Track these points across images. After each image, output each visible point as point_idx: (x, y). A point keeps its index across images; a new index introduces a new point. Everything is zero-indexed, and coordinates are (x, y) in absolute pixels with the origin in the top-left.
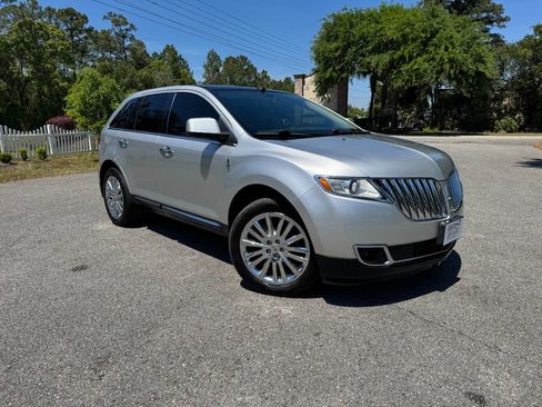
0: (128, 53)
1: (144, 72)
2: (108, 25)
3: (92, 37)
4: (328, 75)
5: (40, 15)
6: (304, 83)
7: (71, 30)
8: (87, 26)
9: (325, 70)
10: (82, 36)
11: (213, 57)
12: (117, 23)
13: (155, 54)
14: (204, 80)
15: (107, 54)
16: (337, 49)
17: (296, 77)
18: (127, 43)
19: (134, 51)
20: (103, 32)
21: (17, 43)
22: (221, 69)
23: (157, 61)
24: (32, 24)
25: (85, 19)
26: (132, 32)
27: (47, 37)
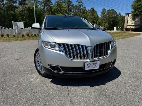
0: (81, 10)
1: (84, 15)
2: (77, 3)
3: (73, 6)
4: (136, 13)
5: (62, 2)
6: (128, 16)
7: (68, 5)
8: (72, 4)
9: (135, 11)
10: (71, 7)
11: (104, 10)
12: (79, 3)
13: (89, 10)
14: (101, 16)
15: (76, 11)
16: (140, 5)
17: (126, 14)
18: (81, 7)
19: (83, 9)
20: (76, 5)
21: (56, 9)
22: (106, 13)
23: (88, 12)
24: (60, 4)
25: (72, 2)
26: (83, 5)
27: (63, 7)
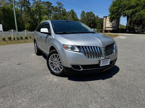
0: (61, 12)
1: (65, 17)
2: (57, 5)
3: (52, 8)
4: (113, 16)
5: (41, 3)
6: (106, 19)
7: (48, 7)
8: (52, 6)
9: (112, 15)
10: (50, 8)
11: (83, 12)
12: (59, 4)
13: (68, 12)
14: (80, 19)
15: (56, 12)
16: (116, 9)
17: (104, 17)
18: (61, 9)
19: (63, 11)
20: (56, 7)
21: (35, 10)
22: (85, 15)
23: (68, 14)
24: (39, 6)
25: (51, 4)
26: (63, 7)
27: (42, 9)
